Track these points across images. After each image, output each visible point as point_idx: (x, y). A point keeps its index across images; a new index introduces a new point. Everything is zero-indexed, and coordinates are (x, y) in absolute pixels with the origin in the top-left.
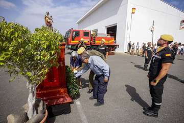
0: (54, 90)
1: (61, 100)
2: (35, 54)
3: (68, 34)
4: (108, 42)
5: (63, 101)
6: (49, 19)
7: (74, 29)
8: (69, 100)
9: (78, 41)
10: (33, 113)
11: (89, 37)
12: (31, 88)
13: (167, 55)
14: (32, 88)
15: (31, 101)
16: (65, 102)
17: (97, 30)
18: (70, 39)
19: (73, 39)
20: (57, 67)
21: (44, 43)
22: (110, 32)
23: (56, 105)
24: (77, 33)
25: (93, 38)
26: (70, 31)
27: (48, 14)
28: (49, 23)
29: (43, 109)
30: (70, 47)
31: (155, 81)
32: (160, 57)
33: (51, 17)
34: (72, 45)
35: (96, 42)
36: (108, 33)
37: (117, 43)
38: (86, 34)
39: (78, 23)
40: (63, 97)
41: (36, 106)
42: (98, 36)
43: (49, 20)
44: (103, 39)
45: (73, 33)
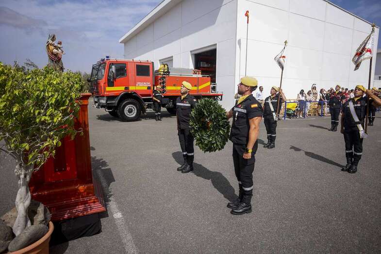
0: (65, 189)
1: (81, 207)
2: (36, 114)
3: (98, 70)
4: (195, 88)
5: (85, 210)
6: (56, 47)
7: (112, 59)
8: (97, 208)
9: (122, 88)
10: (26, 225)
11: (151, 78)
12: (22, 176)
13: (253, 106)
14: (25, 176)
15: (22, 200)
16: (90, 212)
17: (170, 59)
18: (102, 82)
19: (111, 83)
20: (73, 138)
21: (52, 96)
22: (203, 64)
23: (69, 219)
24: (122, 69)
25: (160, 79)
26: (102, 63)
27: (53, 39)
28: (56, 55)
29: (45, 218)
30: (103, 101)
31: (247, 151)
32: (245, 111)
33: (60, 43)
34: (109, 98)
35: (168, 88)
36: (197, 66)
37: (219, 91)
38: (143, 70)
39: (126, 42)
40: (84, 203)
41: (31, 213)
42: (172, 74)
43: (55, 51)
44: (185, 83)
45: (110, 67)
